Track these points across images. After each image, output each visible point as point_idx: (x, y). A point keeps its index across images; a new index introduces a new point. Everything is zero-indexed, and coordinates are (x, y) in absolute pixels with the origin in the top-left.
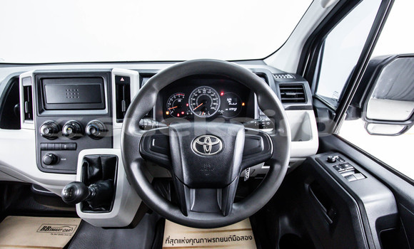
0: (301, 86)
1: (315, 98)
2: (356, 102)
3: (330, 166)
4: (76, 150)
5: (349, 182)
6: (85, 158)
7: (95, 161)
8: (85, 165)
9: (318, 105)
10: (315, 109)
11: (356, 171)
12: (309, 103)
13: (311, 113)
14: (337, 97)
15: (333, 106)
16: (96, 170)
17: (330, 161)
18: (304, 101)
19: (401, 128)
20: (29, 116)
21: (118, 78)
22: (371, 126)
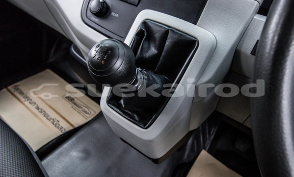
4: (137, 6)
7: (157, 36)
8: (140, 34)
16: (153, 51)
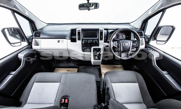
0: (142, 32)
1: (145, 35)
2: (154, 36)
3: (148, 50)
5: (151, 53)
6: (93, 48)
9: (145, 37)
10: (144, 38)
11: (153, 51)
12: (143, 37)
13: (144, 39)
14: (150, 35)
15: (149, 37)
17: (148, 49)
18: (142, 36)
19: (165, 42)
20: (79, 39)
21: (101, 30)
22: (158, 42)
